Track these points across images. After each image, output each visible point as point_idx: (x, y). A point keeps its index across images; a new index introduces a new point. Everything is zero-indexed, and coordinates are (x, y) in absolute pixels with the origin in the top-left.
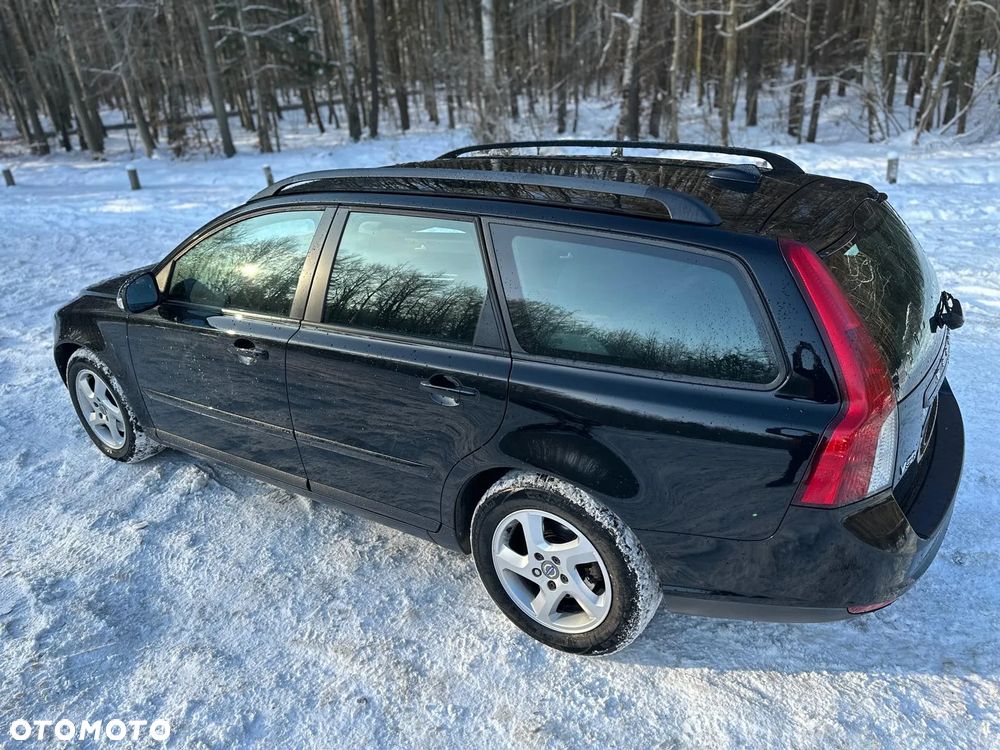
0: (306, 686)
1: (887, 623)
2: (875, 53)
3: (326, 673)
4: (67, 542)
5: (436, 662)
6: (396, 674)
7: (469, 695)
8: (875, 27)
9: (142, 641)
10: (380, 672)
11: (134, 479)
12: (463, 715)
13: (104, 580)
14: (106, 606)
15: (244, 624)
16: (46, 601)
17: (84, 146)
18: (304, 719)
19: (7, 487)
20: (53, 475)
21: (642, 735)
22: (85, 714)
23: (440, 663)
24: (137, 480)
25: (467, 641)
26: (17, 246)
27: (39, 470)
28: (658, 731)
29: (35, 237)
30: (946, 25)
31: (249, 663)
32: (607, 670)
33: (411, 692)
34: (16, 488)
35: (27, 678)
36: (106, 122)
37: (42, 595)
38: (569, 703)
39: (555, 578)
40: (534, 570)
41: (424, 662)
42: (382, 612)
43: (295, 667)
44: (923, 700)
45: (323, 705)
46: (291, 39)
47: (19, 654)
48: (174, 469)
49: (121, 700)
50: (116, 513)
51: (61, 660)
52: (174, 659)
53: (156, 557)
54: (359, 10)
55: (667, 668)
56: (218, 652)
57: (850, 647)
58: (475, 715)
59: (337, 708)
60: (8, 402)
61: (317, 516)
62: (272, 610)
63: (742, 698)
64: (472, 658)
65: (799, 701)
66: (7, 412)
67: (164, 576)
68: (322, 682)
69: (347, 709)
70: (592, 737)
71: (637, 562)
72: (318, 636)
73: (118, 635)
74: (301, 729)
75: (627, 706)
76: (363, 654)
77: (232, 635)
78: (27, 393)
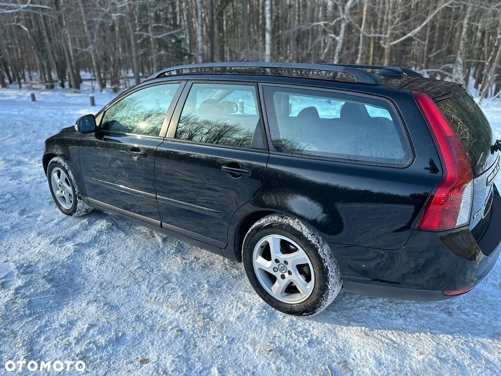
0: (150, 322)
1: (463, 313)
2: (459, 59)
3: (161, 316)
4: (38, 249)
5: (220, 315)
6: (198, 319)
7: (235, 331)
8: (460, 47)
9: (69, 295)
10: (190, 317)
11: (75, 224)
12: (232, 341)
13: (53, 267)
14: (53, 278)
15: (122, 291)
16: (23, 274)
17: (70, 86)
18: (147, 337)
19: (11, 223)
20: (35, 220)
21: (327, 357)
22: (35, 327)
23: (222, 315)
24: (76, 225)
25: (237, 306)
26: (33, 125)
27: (29, 217)
28: (336, 356)
29: (41, 122)
30: (496, 47)
31: (122, 309)
32: (310, 325)
33: (205, 328)
34: (16, 224)
35: (8, 307)
36: (82, 78)
37: (21, 271)
38: (289, 338)
39: (285, 272)
40: (274, 268)
41: (213, 314)
42: (193, 290)
43: (145, 313)
44: (483, 350)
45: (158, 331)
46: (173, 41)
47: (6, 296)
48: (95, 221)
49: (54, 321)
50: (64, 238)
51: (26, 301)
52: (84, 305)
53: (81, 258)
54: (207, 31)
55: (343, 326)
56: (107, 303)
57: (442, 323)
58: (238, 342)
59: (166, 333)
60: (18, 188)
61: (165, 245)
62: (137, 286)
63: (383, 343)
64: (239, 314)
65: (414, 346)
66: (17, 192)
67: (84, 267)
68: (159, 321)
69: (171, 334)
70: (300, 356)
71: (329, 263)
72: (159, 299)
73: (57, 292)
74: (146, 342)
75: (320, 343)
76: (182, 309)
77: (115, 296)
78: (28, 185)
